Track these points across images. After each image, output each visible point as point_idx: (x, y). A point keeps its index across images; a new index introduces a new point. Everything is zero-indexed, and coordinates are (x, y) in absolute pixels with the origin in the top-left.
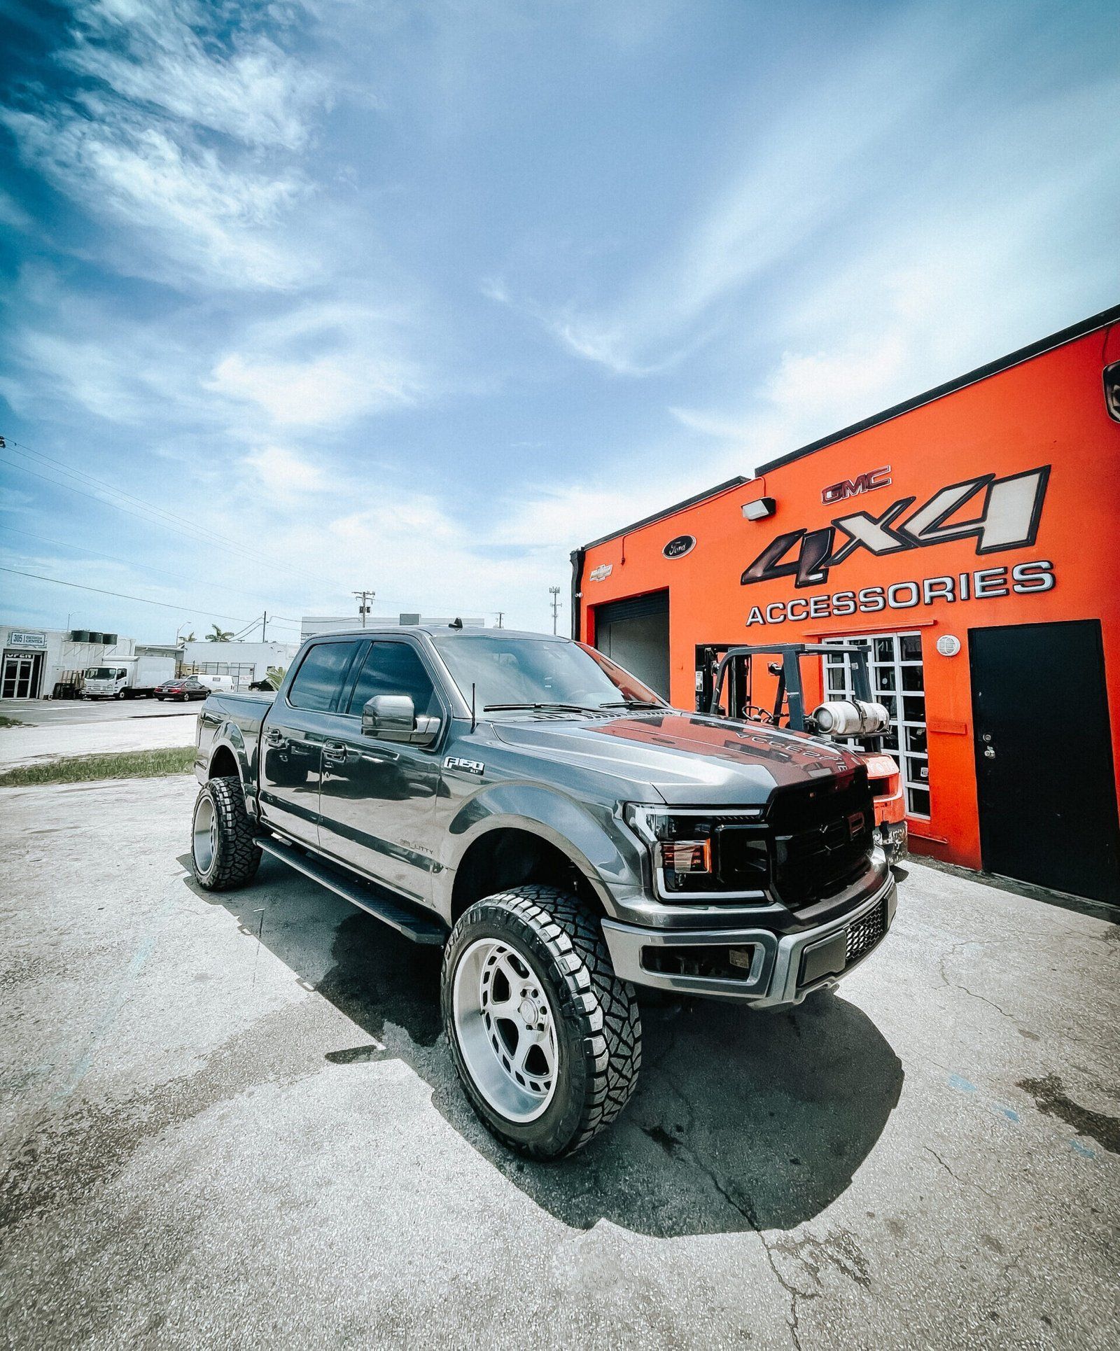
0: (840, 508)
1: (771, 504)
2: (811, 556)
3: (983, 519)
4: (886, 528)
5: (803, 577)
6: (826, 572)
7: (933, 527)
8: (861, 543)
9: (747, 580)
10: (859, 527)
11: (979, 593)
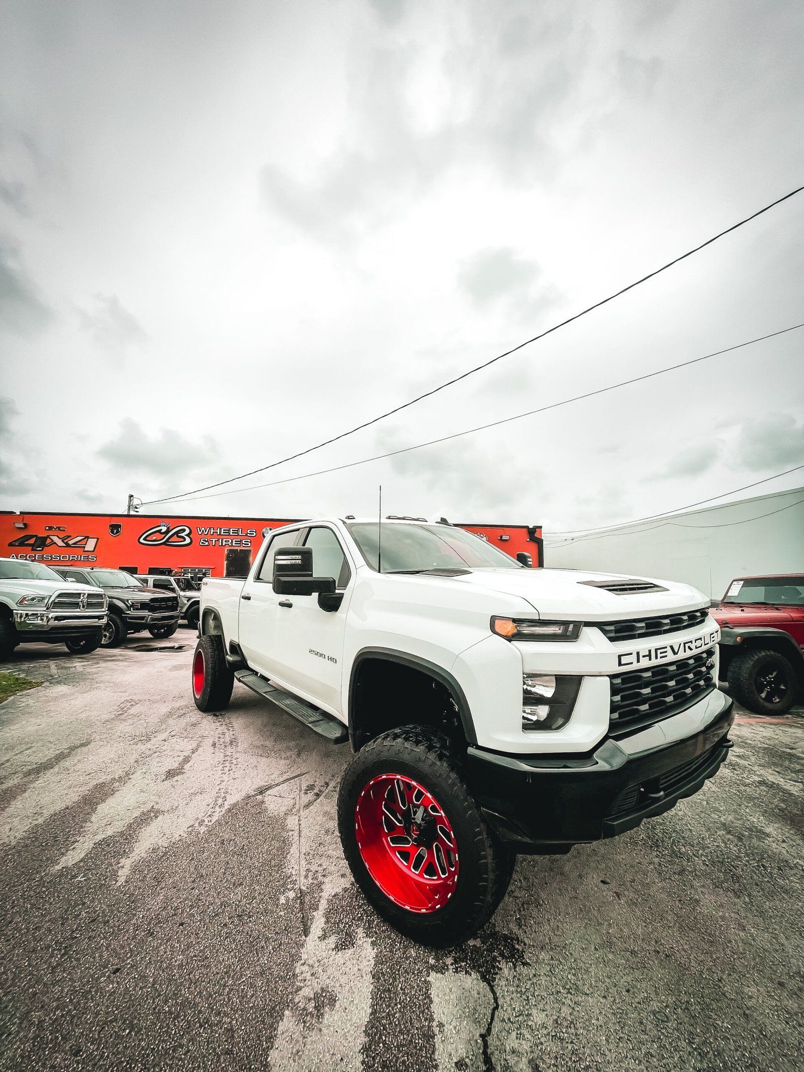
0: (50, 533)
1: (25, 524)
2: (38, 543)
3: (86, 544)
4: (63, 541)
5: (34, 548)
6: (43, 548)
7: (75, 543)
8: (55, 543)
9: (10, 545)
10: (55, 539)
11: (82, 560)
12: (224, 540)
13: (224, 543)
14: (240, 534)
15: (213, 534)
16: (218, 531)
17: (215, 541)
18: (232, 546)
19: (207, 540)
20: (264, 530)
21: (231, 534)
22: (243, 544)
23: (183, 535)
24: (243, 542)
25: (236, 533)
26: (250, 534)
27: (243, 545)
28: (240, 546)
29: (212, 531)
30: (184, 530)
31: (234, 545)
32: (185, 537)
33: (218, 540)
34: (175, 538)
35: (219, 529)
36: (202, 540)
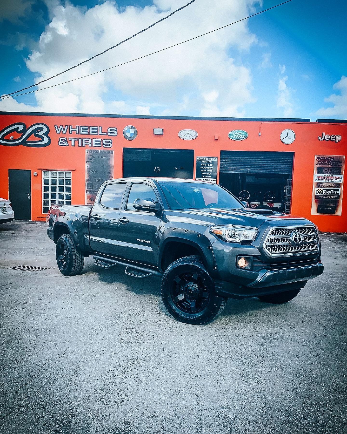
12: (84, 140)
13: (84, 143)
14: (100, 133)
15: (72, 134)
16: (77, 130)
17: (75, 140)
18: (92, 146)
19: (65, 139)
20: (125, 129)
21: (91, 133)
22: (103, 144)
23: (40, 133)
25: (95, 132)
26: (111, 133)
27: (104, 146)
28: (101, 147)
29: (71, 130)
31: (94, 145)
32: (44, 136)
33: (78, 140)
34: (33, 137)
35: (77, 127)
36: (60, 140)
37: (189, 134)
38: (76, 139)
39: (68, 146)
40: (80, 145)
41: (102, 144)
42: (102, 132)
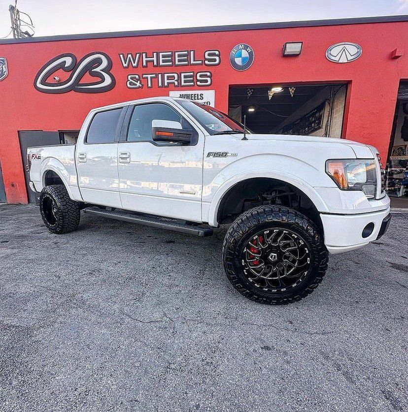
12: (166, 75)
13: (166, 81)
14: (192, 62)
15: (146, 66)
16: (155, 59)
17: (152, 78)
18: (180, 85)
19: (137, 77)
20: (233, 51)
21: (177, 63)
22: (198, 81)
23: (98, 69)
24: (198, 78)
25: (184, 61)
26: (209, 60)
27: (199, 83)
28: (193, 86)
29: (145, 59)
30: (98, 62)
31: (183, 84)
32: (104, 73)
33: (157, 77)
34: (87, 78)
35: (155, 54)
36: (129, 79)
37: (346, 51)
38: (154, 75)
39: (142, 88)
40: (160, 84)
41: (195, 81)
42: (194, 61)
